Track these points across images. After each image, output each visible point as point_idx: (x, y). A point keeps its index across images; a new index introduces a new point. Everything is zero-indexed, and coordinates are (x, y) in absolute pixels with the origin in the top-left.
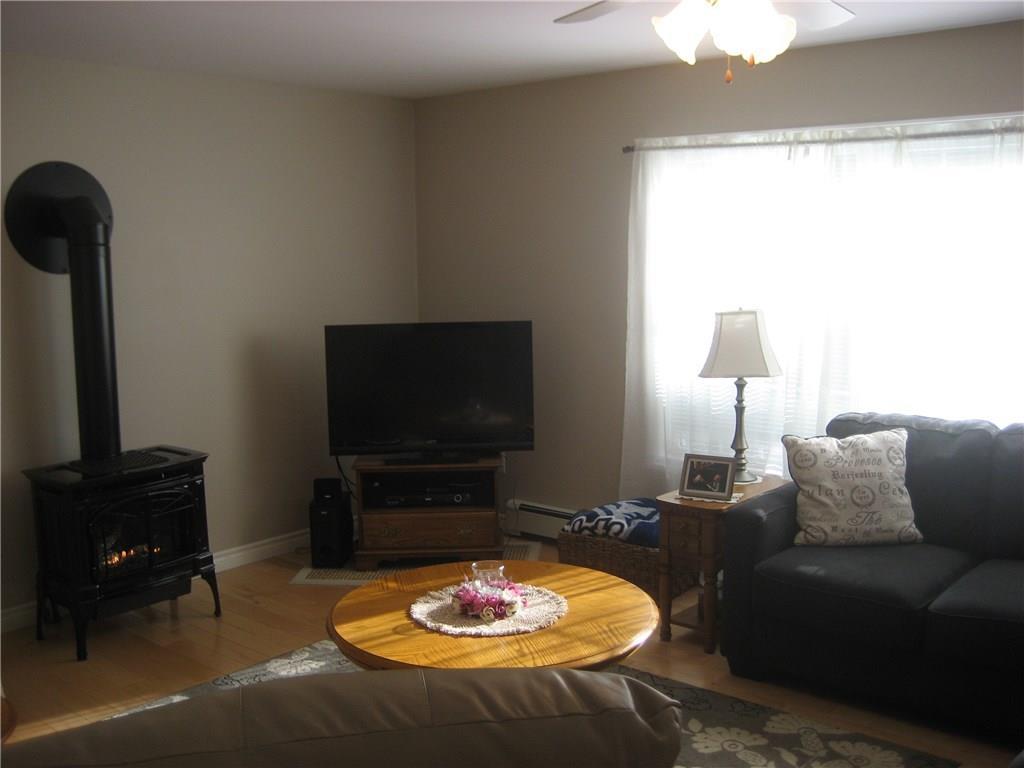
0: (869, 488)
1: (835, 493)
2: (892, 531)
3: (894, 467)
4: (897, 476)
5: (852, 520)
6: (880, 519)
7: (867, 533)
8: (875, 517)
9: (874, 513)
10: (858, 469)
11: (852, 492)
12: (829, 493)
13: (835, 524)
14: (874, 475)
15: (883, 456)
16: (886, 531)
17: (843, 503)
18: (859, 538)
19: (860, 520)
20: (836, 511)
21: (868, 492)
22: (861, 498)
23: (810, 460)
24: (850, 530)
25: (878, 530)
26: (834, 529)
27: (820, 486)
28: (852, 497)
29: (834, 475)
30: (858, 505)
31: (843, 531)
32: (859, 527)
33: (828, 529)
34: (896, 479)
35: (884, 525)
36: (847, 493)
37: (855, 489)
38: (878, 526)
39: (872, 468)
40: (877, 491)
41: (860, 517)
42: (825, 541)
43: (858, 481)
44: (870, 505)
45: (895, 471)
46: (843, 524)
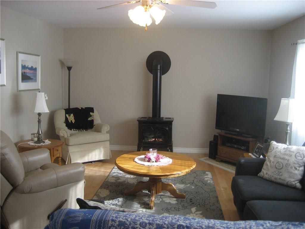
0: (282, 163)
1: (272, 162)
2: (285, 181)
3: (296, 159)
4: (295, 162)
5: (273, 172)
6: (282, 175)
7: (276, 178)
8: (281, 174)
9: (281, 172)
10: (282, 156)
11: (277, 163)
12: (270, 162)
13: (267, 172)
14: (286, 159)
15: (294, 154)
16: (283, 180)
17: (273, 166)
18: (273, 179)
19: (275, 173)
20: (269, 168)
21: (281, 165)
22: (278, 166)
23: (271, 150)
24: (271, 176)
25: (280, 179)
26: (267, 173)
27: (269, 159)
28: (276, 164)
29: (275, 156)
30: (276, 168)
31: (269, 175)
32: (274, 175)
33: (265, 173)
34: (294, 163)
35: (282, 178)
36: (275, 163)
37: (278, 162)
38: (280, 177)
39: (286, 157)
40: (284, 165)
41: (276, 172)
42: (263, 177)
43: (280, 160)
44: (280, 169)
45: (295, 161)
46: (269, 173)
